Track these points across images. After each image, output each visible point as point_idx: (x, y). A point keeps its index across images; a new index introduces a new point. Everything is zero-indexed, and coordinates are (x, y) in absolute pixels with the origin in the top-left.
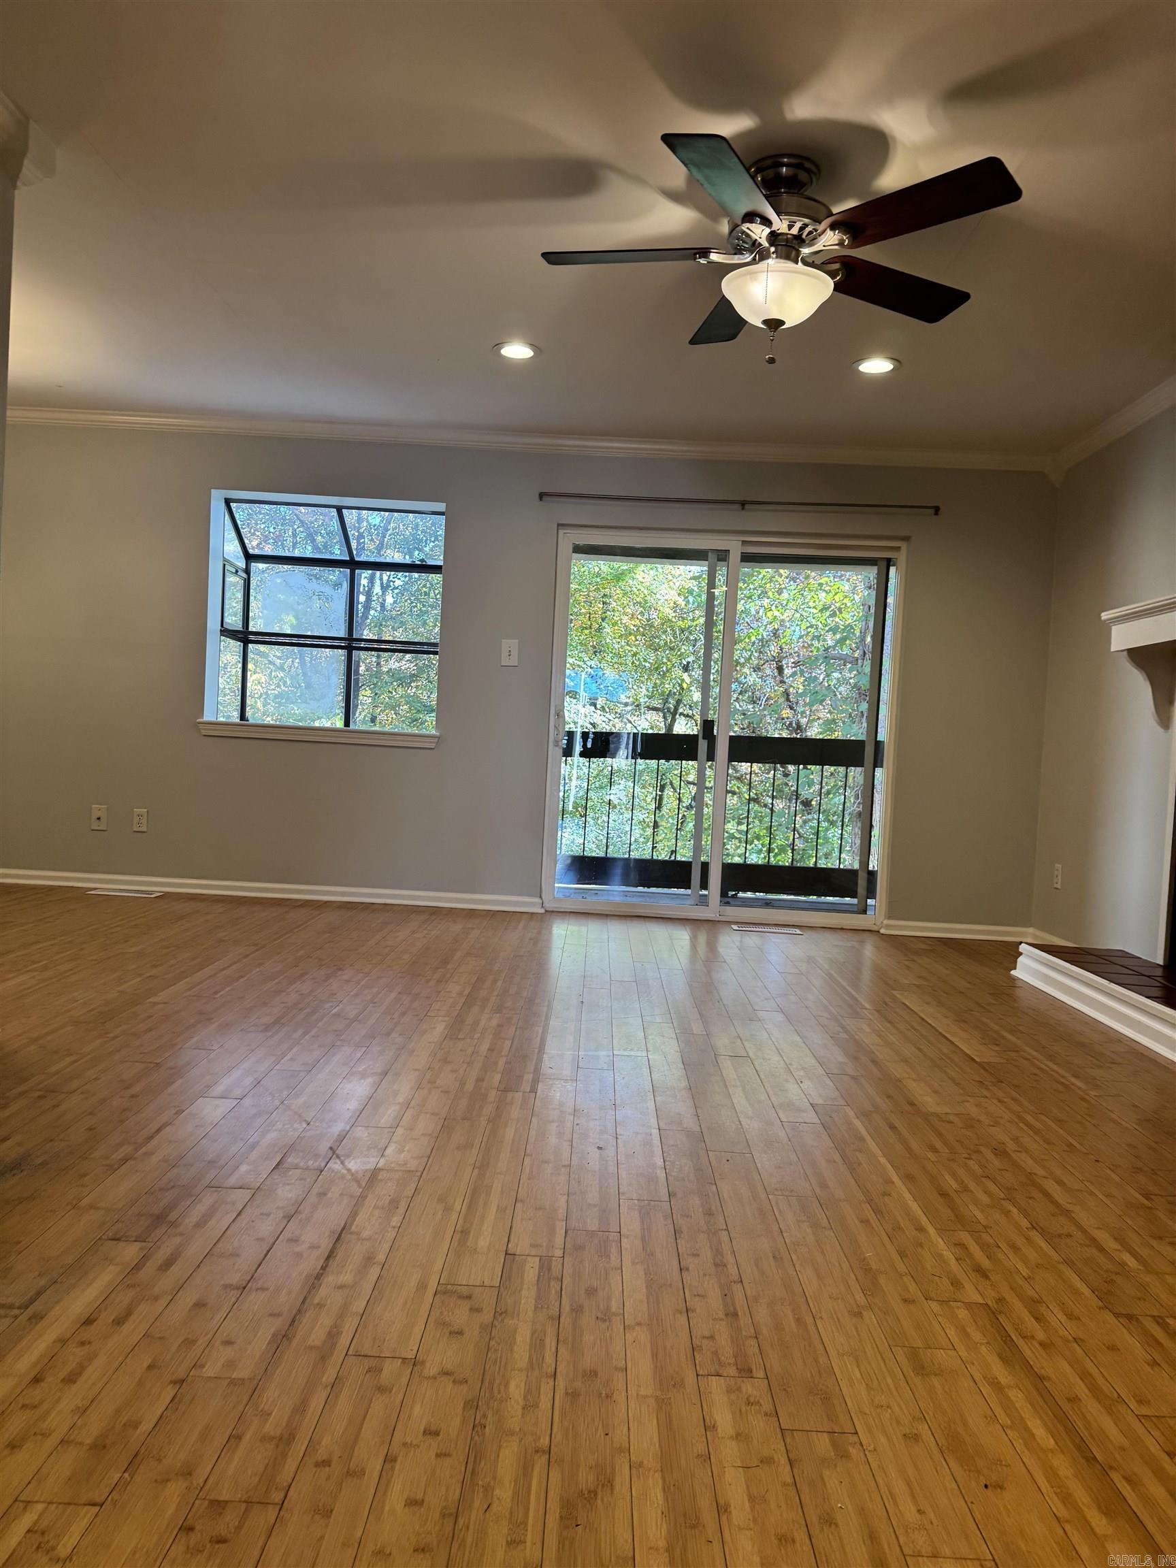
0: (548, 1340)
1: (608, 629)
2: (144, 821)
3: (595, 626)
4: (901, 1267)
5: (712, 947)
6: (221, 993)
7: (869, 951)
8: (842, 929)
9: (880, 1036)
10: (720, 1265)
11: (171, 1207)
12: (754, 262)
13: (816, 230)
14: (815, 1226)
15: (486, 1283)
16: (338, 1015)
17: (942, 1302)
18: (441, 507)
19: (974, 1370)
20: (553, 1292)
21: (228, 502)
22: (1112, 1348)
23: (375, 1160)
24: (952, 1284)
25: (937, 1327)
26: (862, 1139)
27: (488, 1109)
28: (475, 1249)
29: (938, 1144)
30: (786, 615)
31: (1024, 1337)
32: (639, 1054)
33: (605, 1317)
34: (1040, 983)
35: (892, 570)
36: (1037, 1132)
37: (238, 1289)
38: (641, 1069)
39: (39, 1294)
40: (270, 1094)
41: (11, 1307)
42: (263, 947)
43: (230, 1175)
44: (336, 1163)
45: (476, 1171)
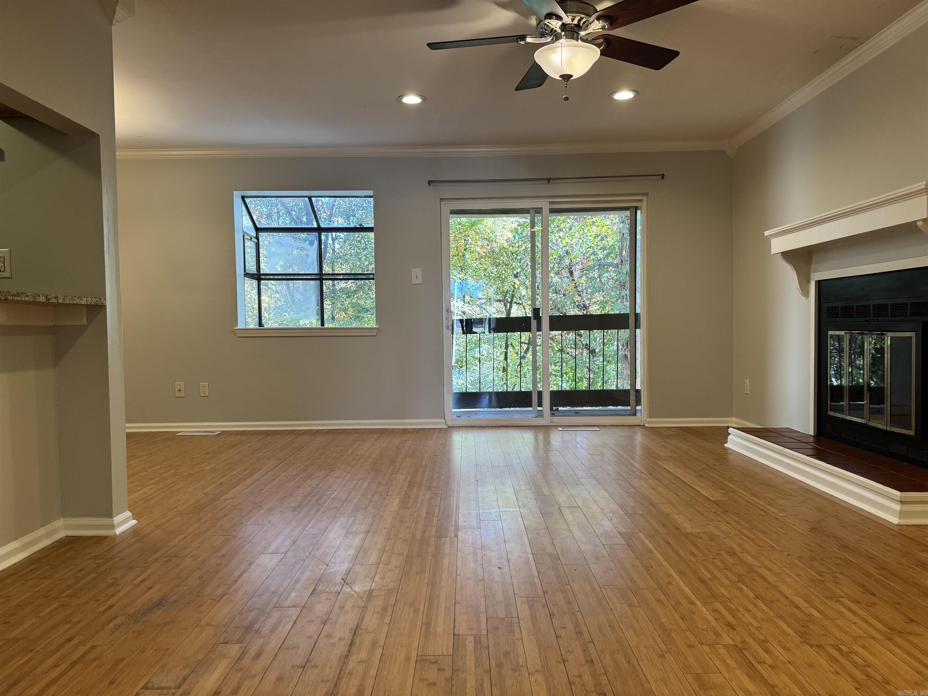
0: (485, 685)
1: (468, 255)
2: (207, 390)
3: (461, 254)
4: (684, 627)
5: (547, 441)
6: (264, 490)
7: (639, 437)
8: (623, 425)
9: (653, 489)
10: (579, 633)
11: (255, 621)
12: (553, 42)
13: (588, 21)
14: (631, 605)
15: (445, 654)
16: (334, 499)
17: (710, 646)
18: (371, 193)
19: (733, 684)
20: (484, 655)
21: (243, 198)
22: (811, 666)
23: (368, 584)
24: (714, 634)
25: (709, 660)
26: (651, 551)
27: (431, 549)
28: (436, 634)
29: (696, 552)
30: (573, 241)
31: (760, 663)
32: (515, 509)
33: (516, 669)
34: (742, 450)
35: (639, 212)
36: (752, 540)
37: (301, 668)
38: (517, 518)
39: (185, 679)
40: (303, 549)
41: (170, 688)
42: (285, 460)
43: (287, 599)
44: (346, 588)
45: (429, 587)
